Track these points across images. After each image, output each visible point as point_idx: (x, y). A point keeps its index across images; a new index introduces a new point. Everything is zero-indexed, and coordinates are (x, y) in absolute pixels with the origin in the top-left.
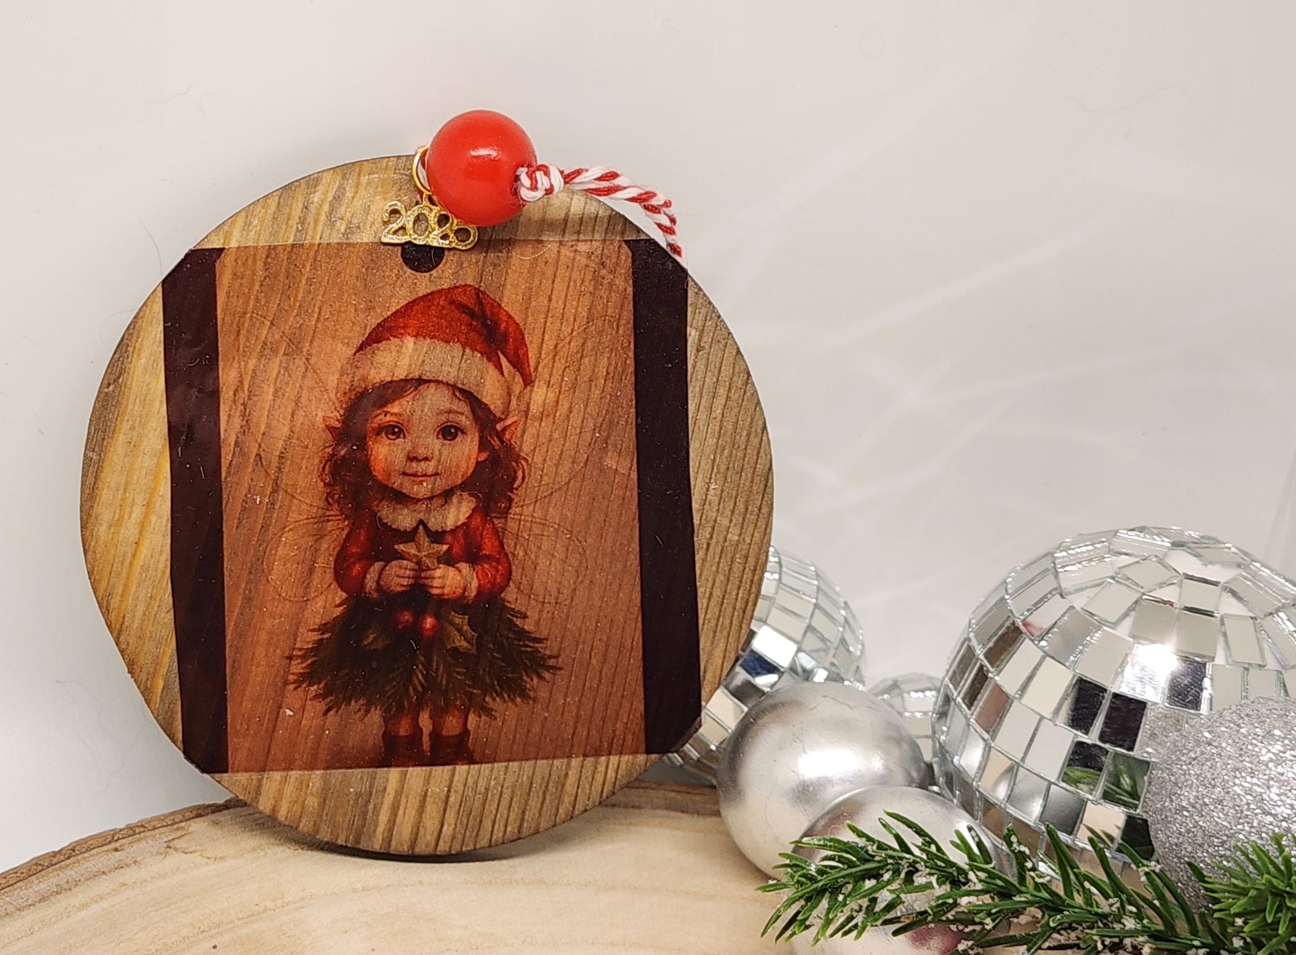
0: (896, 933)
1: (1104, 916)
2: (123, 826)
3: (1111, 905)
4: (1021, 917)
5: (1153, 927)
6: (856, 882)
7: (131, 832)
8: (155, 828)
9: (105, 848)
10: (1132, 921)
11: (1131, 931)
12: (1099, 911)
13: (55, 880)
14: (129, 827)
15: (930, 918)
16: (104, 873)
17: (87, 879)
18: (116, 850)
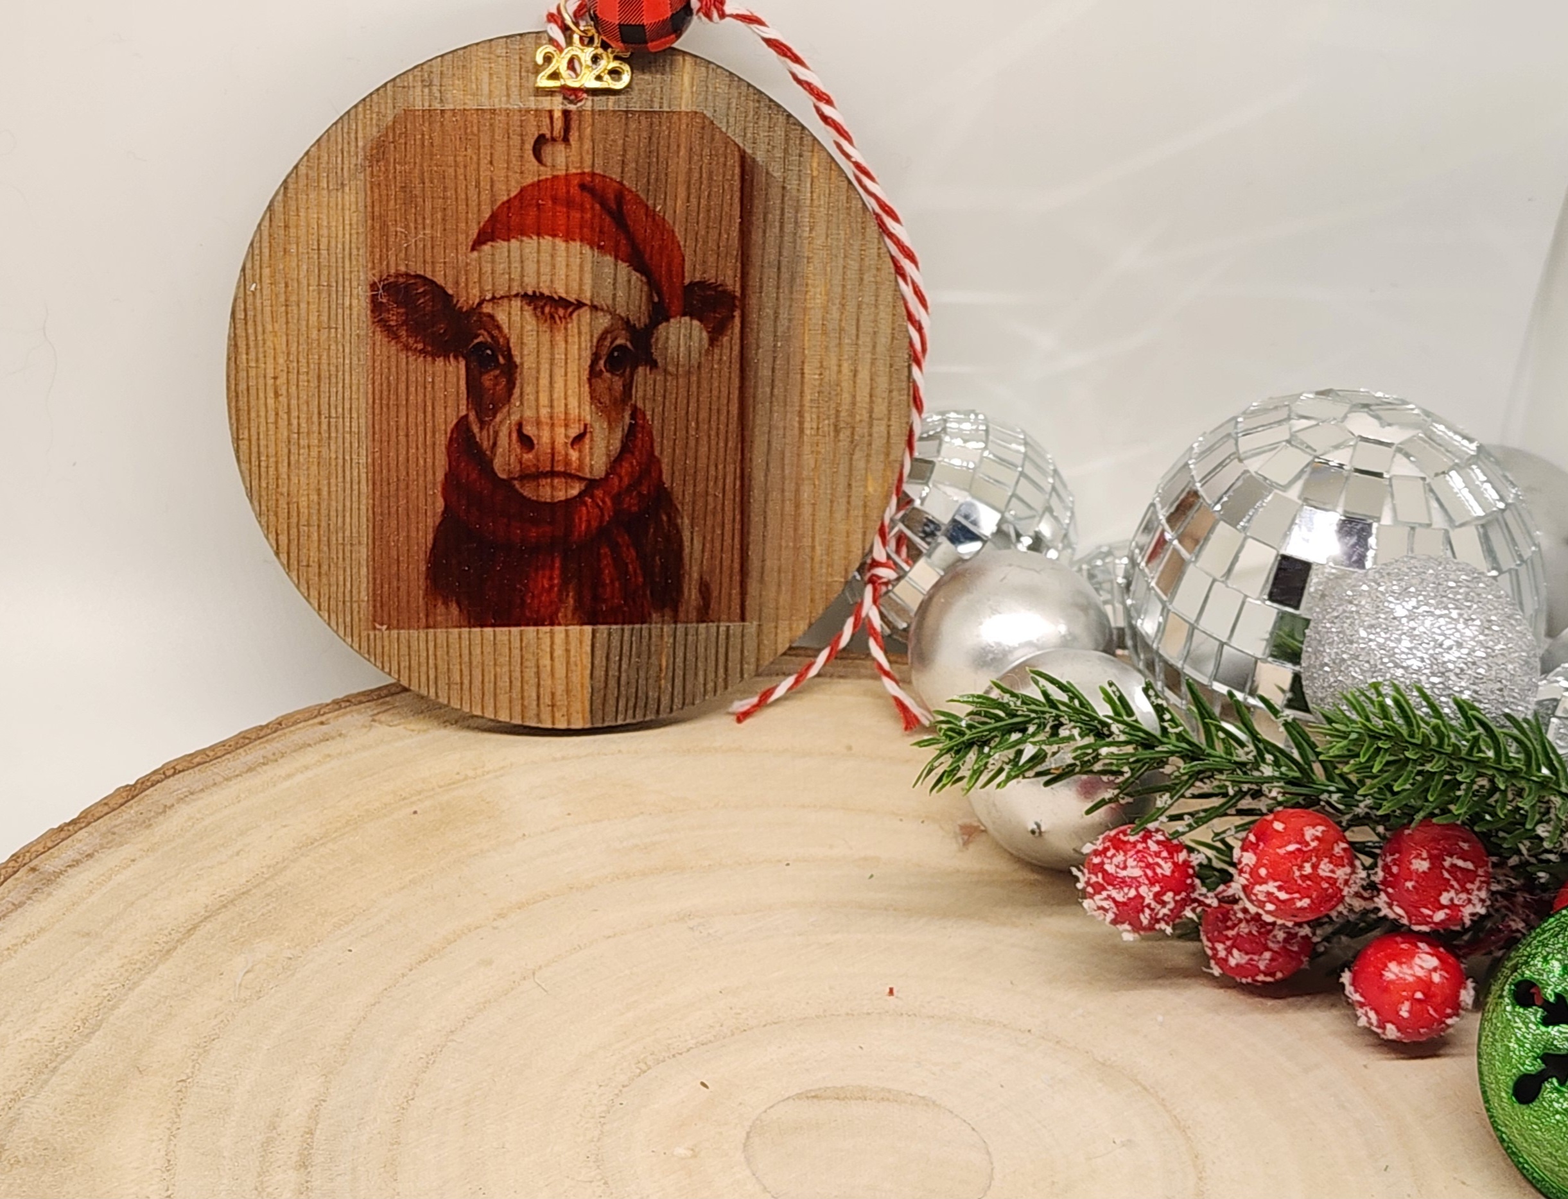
0: (1047, 784)
1: (1244, 764)
2: (329, 701)
3: (1247, 753)
4: (1167, 767)
5: (1292, 774)
6: (1003, 735)
7: (337, 707)
8: (361, 702)
9: (311, 722)
10: (1270, 768)
11: (1269, 777)
12: (1237, 759)
13: (262, 752)
14: (335, 702)
15: (1077, 769)
16: (309, 745)
17: (295, 751)
18: (322, 723)
